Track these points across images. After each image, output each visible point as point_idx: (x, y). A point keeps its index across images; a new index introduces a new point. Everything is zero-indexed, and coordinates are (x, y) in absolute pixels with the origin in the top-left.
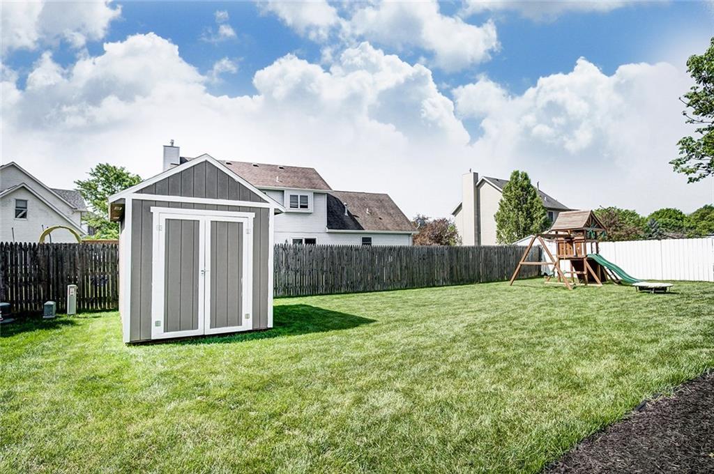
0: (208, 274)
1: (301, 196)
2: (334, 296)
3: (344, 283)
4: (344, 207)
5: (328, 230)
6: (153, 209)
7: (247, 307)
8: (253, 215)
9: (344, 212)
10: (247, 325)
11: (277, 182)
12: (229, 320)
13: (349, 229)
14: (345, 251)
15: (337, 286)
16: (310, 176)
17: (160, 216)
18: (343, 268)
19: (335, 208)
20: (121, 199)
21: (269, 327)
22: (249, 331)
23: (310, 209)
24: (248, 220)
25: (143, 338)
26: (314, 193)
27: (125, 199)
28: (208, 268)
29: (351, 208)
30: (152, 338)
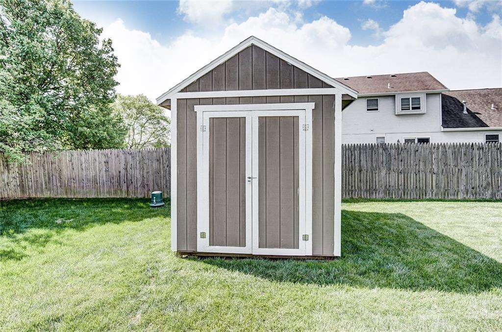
0: (256, 182)
1: (412, 98)
2: (447, 204)
3: (463, 188)
4: (462, 105)
5: (443, 129)
6: (197, 108)
7: (305, 226)
8: (312, 105)
9: (463, 110)
10: (305, 249)
11: (389, 89)
12: (282, 240)
13: (468, 127)
14: (463, 150)
15: (451, 191)
16: (423, 79)
17: (204, 115)
18: (460, 171)
19: (452, 107)
20: (167, 99)
21: (335, 255)
22: (308, 258)
23: (423, 110)
24: (304, 113)
25: (190, 250)
26: (427, 94)
27: (170, 99)
28: (256, 174)
29: (470, 105)
30: (198, 250)
